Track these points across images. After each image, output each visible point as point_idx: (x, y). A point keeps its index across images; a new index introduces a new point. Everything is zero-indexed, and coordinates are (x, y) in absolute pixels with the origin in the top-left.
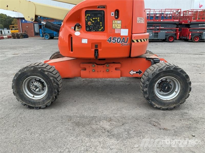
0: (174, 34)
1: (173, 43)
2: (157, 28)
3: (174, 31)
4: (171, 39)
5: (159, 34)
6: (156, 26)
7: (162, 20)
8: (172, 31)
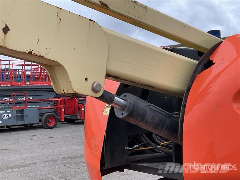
0: (53, 110)
1: (56, 129)
2: (19, 99)
3: (52, 105)
4: (51, 121)
5: (25, 113)
6: (17, 96)
7: (28, 83)
8: (49, 105)
